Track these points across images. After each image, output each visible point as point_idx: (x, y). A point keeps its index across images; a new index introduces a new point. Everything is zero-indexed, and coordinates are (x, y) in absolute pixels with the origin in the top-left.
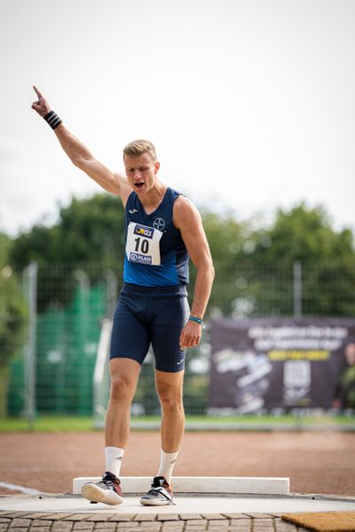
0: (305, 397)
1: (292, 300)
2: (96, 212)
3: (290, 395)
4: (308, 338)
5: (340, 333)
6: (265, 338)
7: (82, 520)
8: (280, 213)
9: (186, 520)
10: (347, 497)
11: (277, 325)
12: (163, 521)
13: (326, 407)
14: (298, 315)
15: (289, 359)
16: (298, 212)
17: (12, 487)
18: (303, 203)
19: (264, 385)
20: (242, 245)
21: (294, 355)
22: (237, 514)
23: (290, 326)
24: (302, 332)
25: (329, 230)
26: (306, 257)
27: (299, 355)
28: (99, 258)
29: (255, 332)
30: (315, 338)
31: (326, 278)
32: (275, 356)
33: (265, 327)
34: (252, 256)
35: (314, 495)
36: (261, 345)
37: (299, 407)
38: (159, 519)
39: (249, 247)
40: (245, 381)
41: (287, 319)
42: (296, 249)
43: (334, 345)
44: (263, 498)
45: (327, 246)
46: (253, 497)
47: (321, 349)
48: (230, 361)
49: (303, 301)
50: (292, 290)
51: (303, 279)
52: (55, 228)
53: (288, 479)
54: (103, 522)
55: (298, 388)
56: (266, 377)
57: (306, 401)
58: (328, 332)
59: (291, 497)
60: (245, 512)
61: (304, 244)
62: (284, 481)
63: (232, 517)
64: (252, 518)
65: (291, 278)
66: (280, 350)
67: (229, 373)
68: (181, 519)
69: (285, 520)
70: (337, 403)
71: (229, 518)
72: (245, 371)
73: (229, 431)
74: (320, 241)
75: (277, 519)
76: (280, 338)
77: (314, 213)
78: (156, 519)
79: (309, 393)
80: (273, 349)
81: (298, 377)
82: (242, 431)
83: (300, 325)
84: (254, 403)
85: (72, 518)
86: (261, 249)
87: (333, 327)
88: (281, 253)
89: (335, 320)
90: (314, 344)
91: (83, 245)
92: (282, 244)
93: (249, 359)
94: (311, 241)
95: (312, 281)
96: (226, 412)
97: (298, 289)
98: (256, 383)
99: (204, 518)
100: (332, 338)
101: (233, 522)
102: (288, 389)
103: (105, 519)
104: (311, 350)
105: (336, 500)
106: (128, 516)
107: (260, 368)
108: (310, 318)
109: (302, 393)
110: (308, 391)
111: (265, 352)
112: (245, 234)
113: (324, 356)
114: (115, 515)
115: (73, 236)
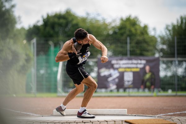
0: (131, 84)
1: (127, 51)
2: (56, 20)
3: (126, 84)
4: (132, 64)
5: (144, 62)
6: (117, 64)
7: (58, 123)
8: (122, 19)
9: (92, 122)
10: (147, 115)
11: (121, 60)
12: (85, 123)
13: (138, 88)
14: (129, 56)
15: (126, 71)
16: (128, 19)
17: (31, 114)
18: (130, 16)
19: (117, 80)
20: (108, 32)
21: (127, 70)
22: (110, 120)
23: (126, 60)
24: (130, 62)
25: (139, 26)
26: (131, 35)
27: (129, 70)
28: (58, 36)
29: (114, 62)
30: (135, 64)
31: (138, 43)
32: (121, 70)
33: (117, 60)
34: (111, 35)
35: (135, 115)
36: (116, 66)
37: (129, 88)
38: (84, 122)
39: (111, 32)
40: (110, 79)
41: (125, 57)
42: (128, 33)
43: (141, 66)
44: (118, 116)
45: (139, 32)
46: (115, 116)
47: (137, 68)
48: (105, 72)
49: (130, 51)
50: (127, 47)
51: (130, 43)
52: (42, 26)
53: (126, 109)
54: (64, 123)
55: (128, 81)
56: (118, 77)
57: (132, 86)
58: (139, 62)
59: (128, 115)
60: (112, 119)
61: (130, 31)
62: (125, 110)
63: (108, 121)
64: (115, 121)
65: (126, 43)
66: (122, 68)
67: (105, 76)
68: (91, 122)
69: (126, 122)
70: (142, 87)
71: (107, 122)
72: (110, 75)
73: (105, 97)
74: (136, 30)
75: (123, 122)
76: (122, 64)
77: (134, 19)
78: (83, 122)
79: (132, 83)
80: (120, 68)
81: (129, 77)
82: (109, 97)
83: (129, 59)
84: (113, 87)
85: (54, 122)
86: (115, 33)
87: (141, 60)
88: (122, 34)
89: (141, 58)
90: (135, 66)
91: (52, 32)
92: (123, 31)
93: (112, 71)
94: (133, 30)
95: (133, 44)
96: (103, 90)
97: (128, 46)
98: (114, 79)
99: (99, 121)
100: (141, 64)
101: (108, 123)
102: (125, 82)
103: (65, 122)
104: (133, 68)
105: (143, 116)
106: (73, 121)
107: (115, 74)
108: (133, 57)
109: (130, 83)
110: (132, 82)
111: (117, 69)
112: (109, 27)
113: (138, 70)
114: (68, 121)
115: (48, 29)
